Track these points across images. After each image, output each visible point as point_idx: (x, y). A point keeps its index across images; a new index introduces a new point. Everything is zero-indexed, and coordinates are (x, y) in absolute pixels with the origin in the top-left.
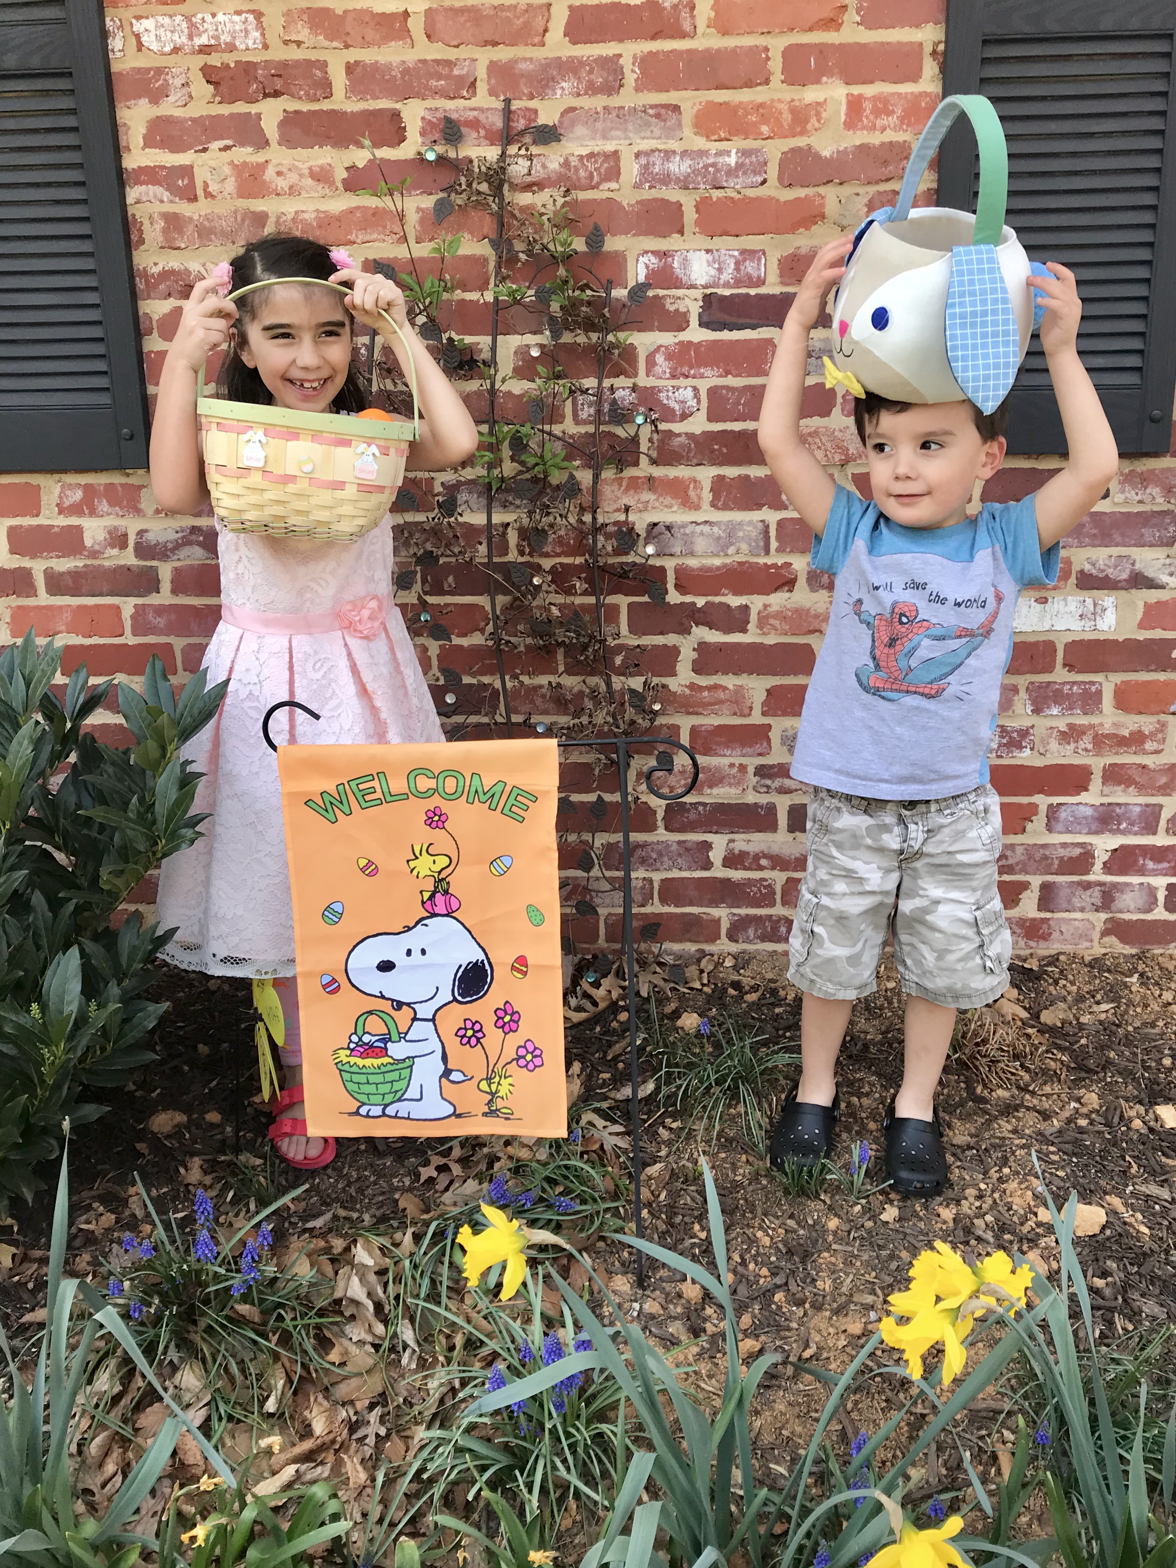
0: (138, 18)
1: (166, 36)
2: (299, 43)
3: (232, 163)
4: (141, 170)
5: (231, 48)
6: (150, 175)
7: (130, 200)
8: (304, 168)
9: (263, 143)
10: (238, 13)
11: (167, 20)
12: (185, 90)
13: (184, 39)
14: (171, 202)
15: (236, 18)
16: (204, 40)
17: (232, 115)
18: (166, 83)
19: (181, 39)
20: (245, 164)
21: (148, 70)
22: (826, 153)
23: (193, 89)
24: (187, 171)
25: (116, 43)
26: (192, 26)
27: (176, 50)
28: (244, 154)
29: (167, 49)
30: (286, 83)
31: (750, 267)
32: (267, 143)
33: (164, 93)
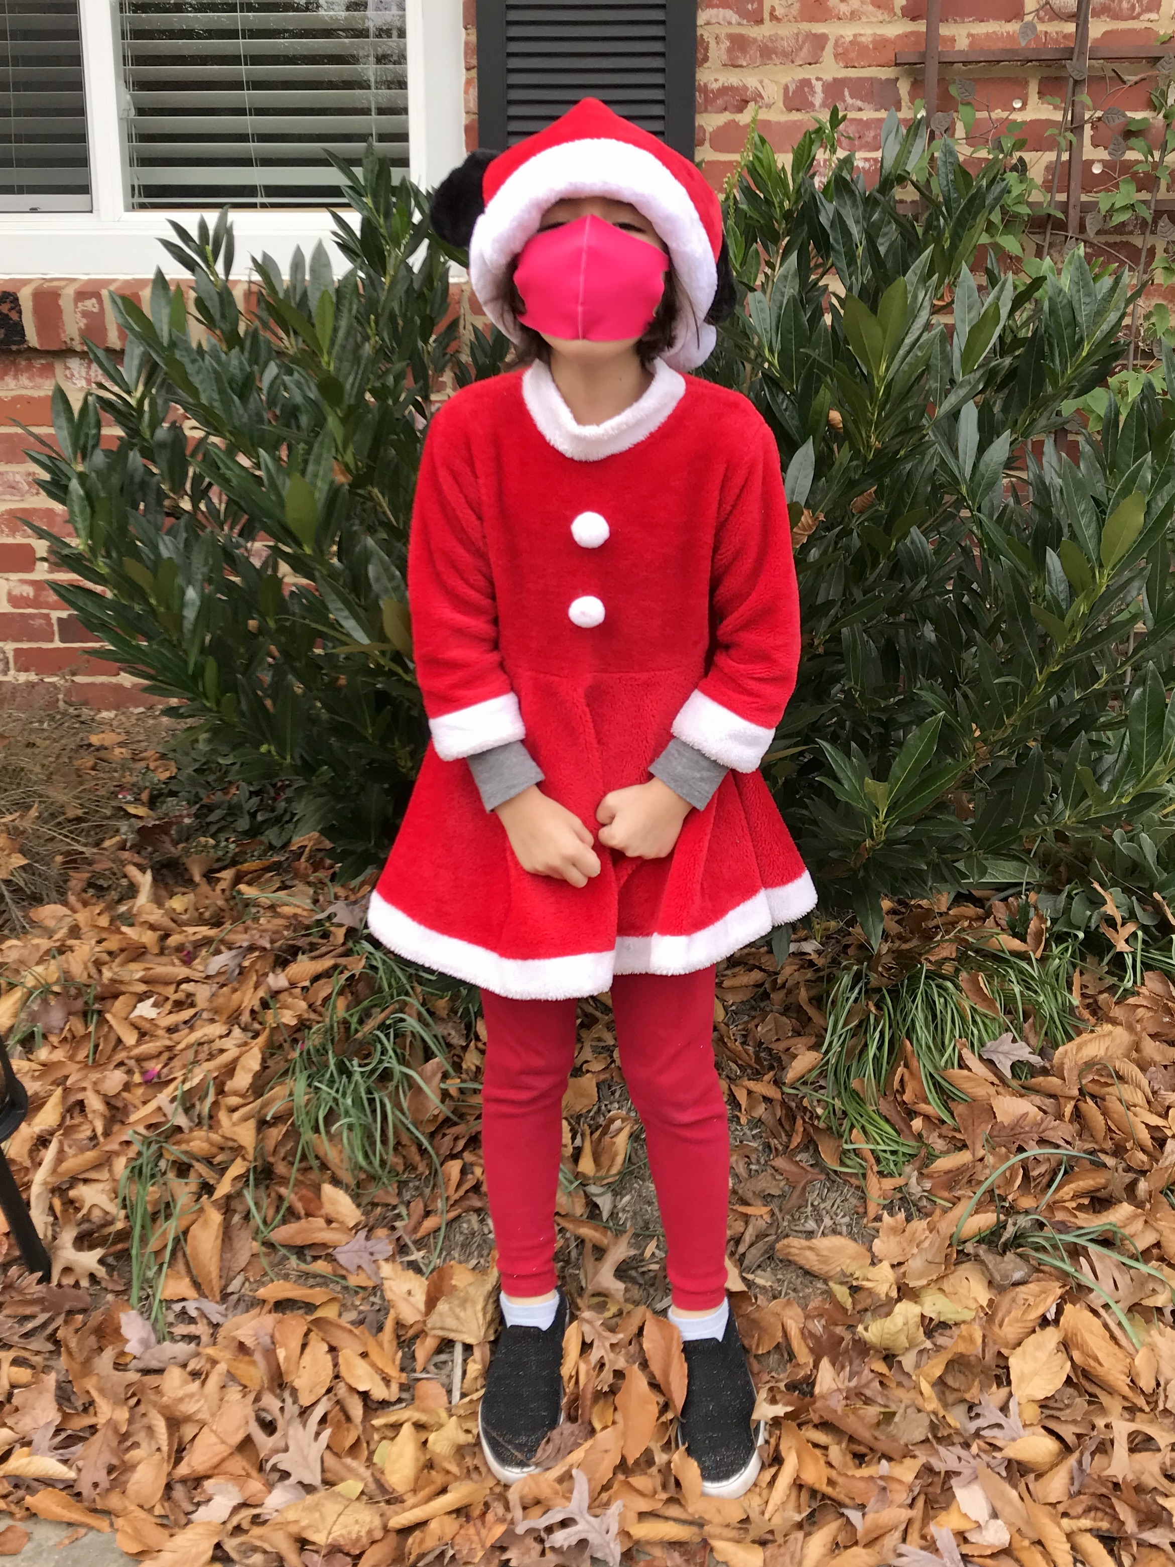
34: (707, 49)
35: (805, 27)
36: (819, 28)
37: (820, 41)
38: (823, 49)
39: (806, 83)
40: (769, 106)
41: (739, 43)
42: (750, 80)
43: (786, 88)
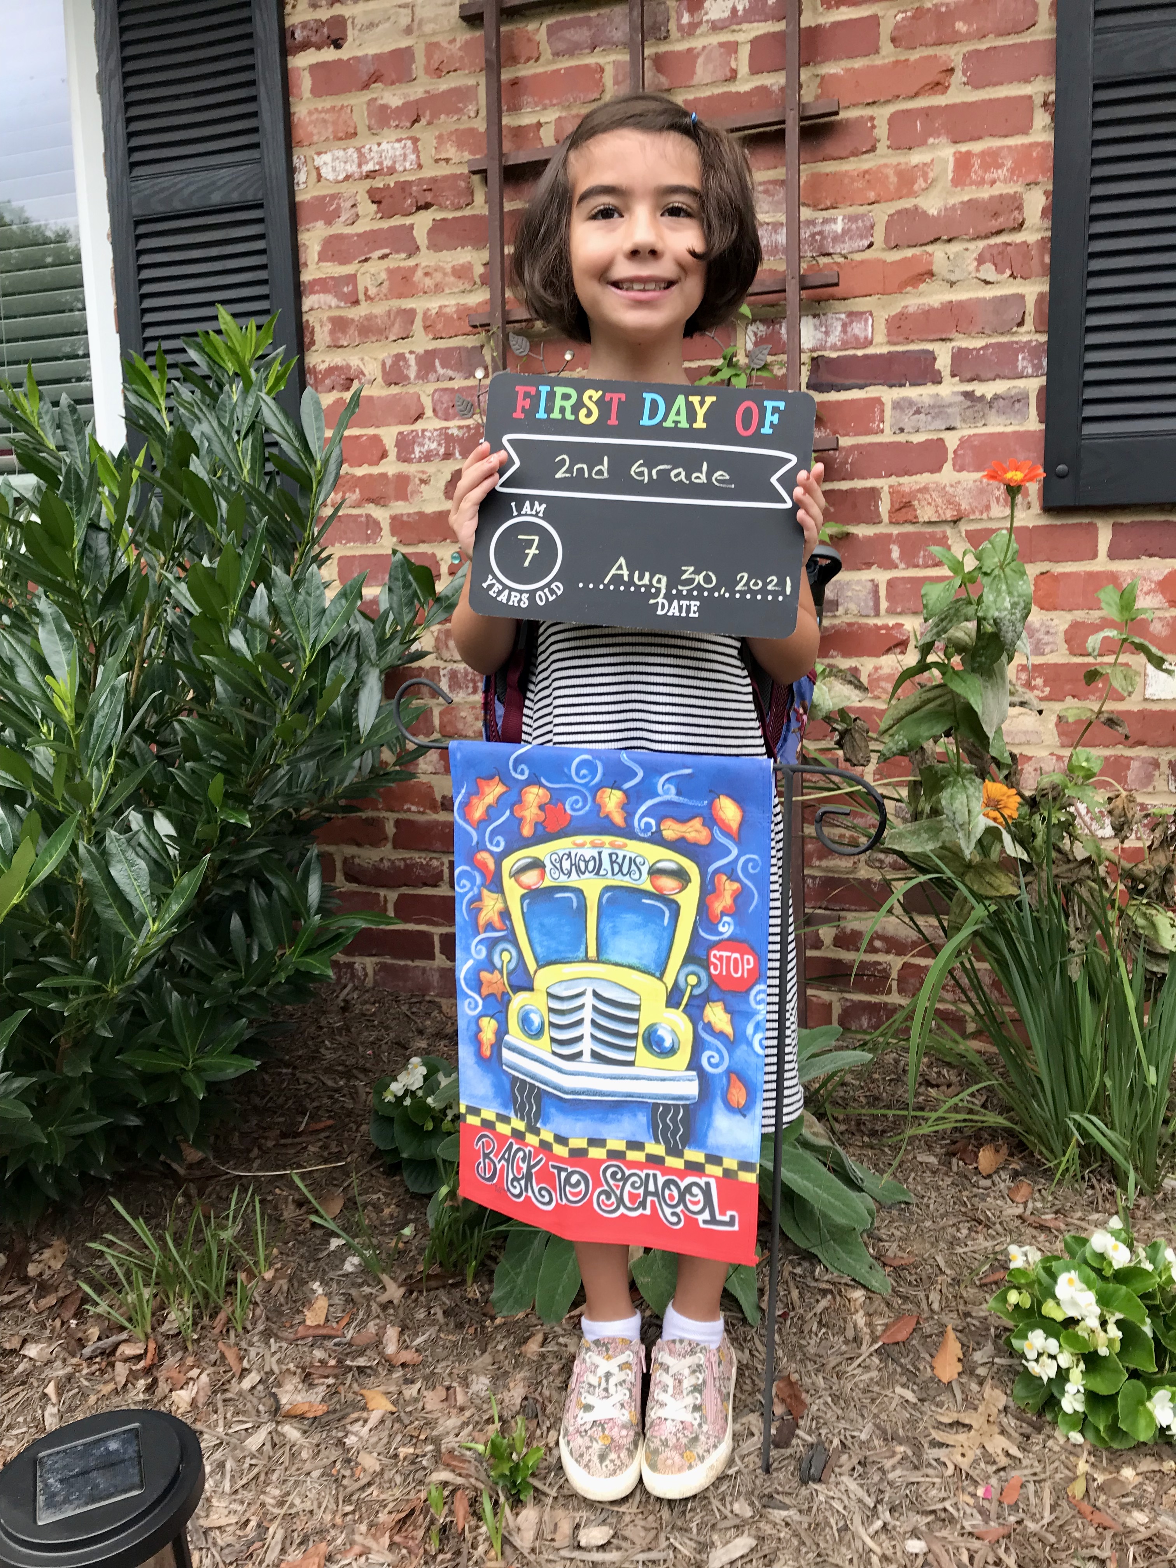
0: (319, 154)
1: (340, 166)
2: (447, 160)
3: (388, 270)
4: (315, 282)
5: (392, 171)
6: (322, 285)
7: (305, 308)
8: (448, 268)
9: (414, 250)
10: (399, 140)
11: (341, 153)
12: (354, 210)
13: (355, 168)
14: (338, 307)
15: (397, 145)
16: (370, 167)
17: (390, 228)
18: (339, 207)
19: (352, 168)
20: (398, 269)
21: (325, 197)
22: (933, 212)
23: (360, 209)
24: (352, 279)
25: (301, 177)
26: (361, 155)
27: (347, 178)
28: (399, 260)
29: (341, 177)
30: (435, 196)
31: (858, 329)
32: (418, 248)
33: (337, 214)
34: (312, 334)
35: (396, 303)
36: (408, 304)
37: (409, 315)
38: (412, 322)
39: (400, 357)
40: (370, 382)
41: (340, 325)
42: (352, 359)
43: (384, 364)
